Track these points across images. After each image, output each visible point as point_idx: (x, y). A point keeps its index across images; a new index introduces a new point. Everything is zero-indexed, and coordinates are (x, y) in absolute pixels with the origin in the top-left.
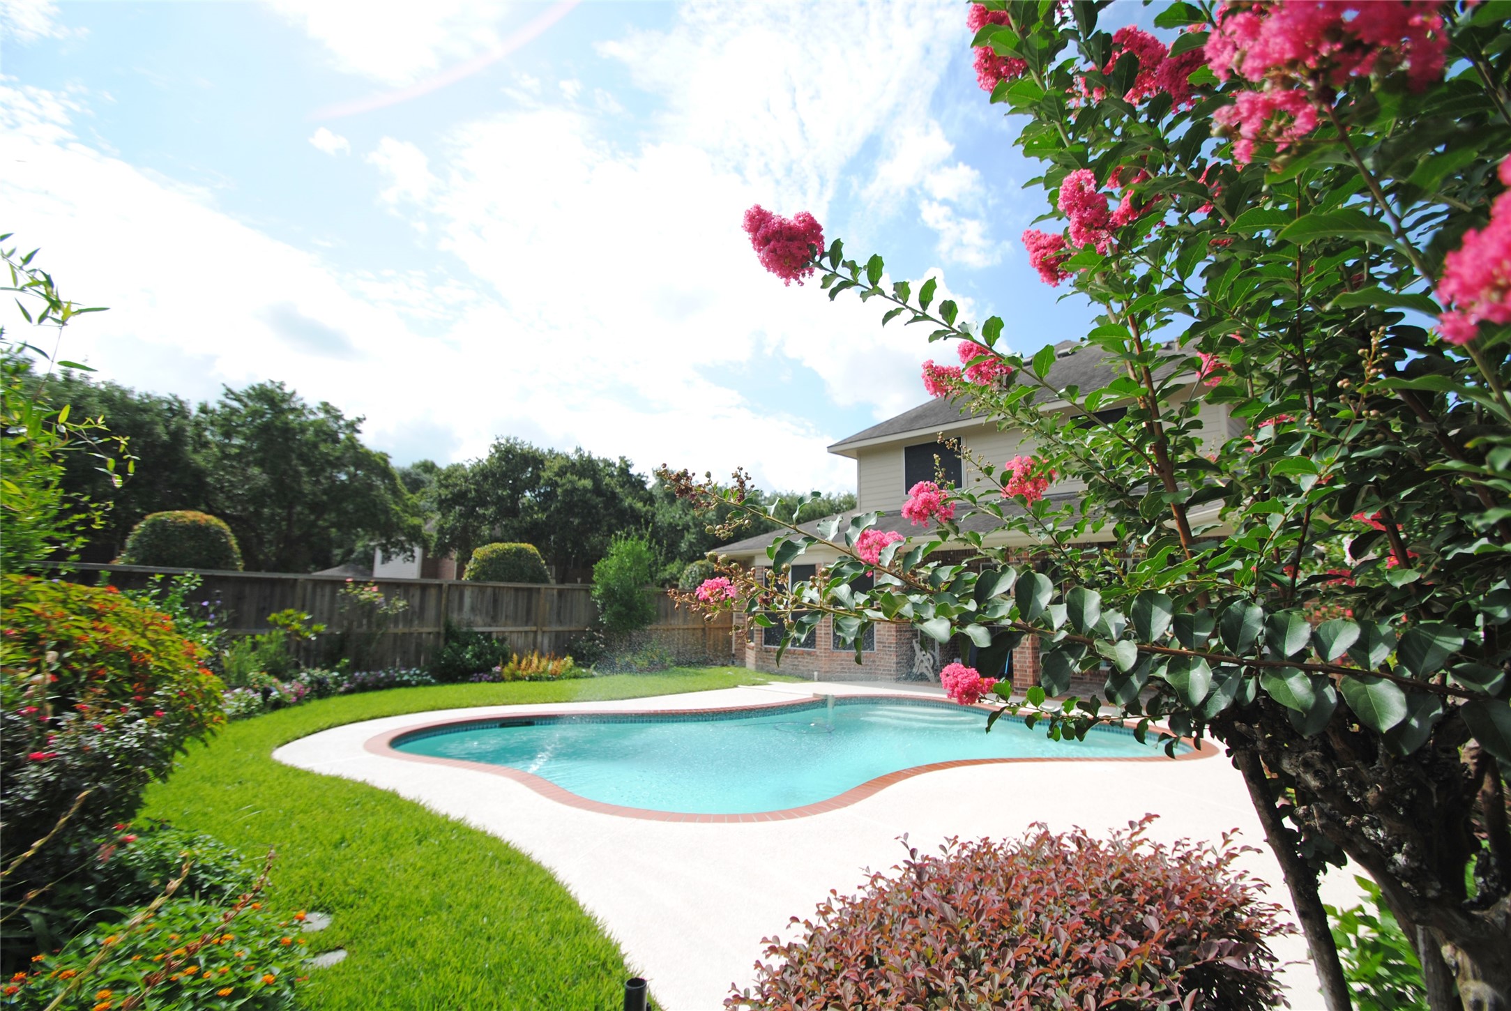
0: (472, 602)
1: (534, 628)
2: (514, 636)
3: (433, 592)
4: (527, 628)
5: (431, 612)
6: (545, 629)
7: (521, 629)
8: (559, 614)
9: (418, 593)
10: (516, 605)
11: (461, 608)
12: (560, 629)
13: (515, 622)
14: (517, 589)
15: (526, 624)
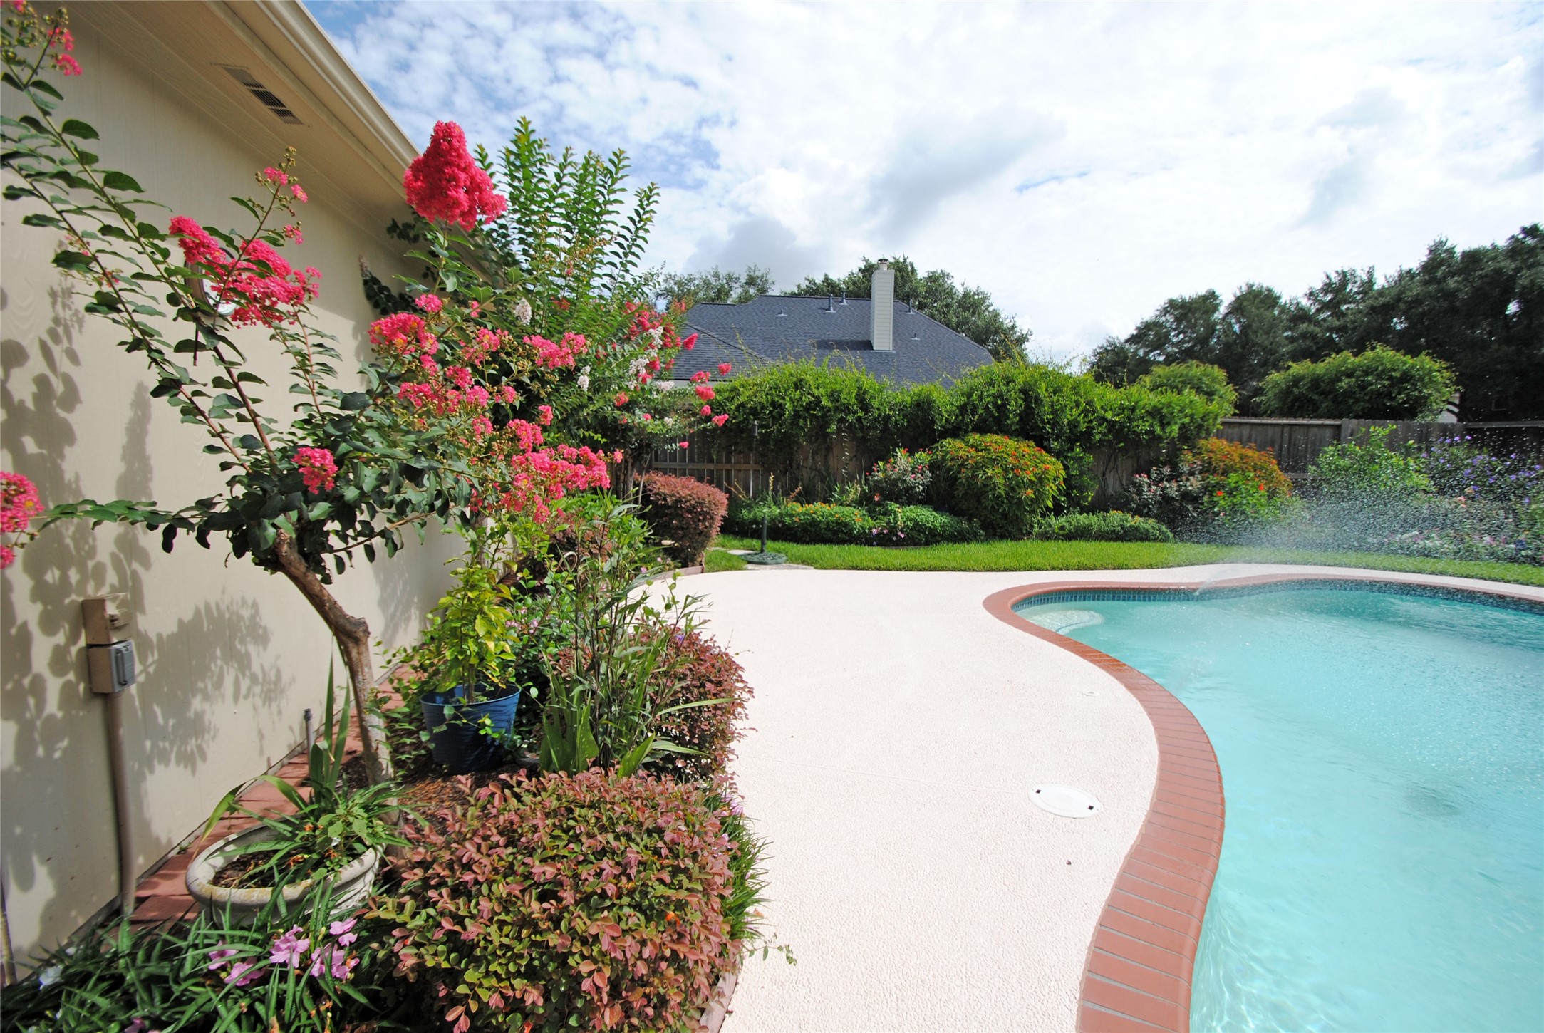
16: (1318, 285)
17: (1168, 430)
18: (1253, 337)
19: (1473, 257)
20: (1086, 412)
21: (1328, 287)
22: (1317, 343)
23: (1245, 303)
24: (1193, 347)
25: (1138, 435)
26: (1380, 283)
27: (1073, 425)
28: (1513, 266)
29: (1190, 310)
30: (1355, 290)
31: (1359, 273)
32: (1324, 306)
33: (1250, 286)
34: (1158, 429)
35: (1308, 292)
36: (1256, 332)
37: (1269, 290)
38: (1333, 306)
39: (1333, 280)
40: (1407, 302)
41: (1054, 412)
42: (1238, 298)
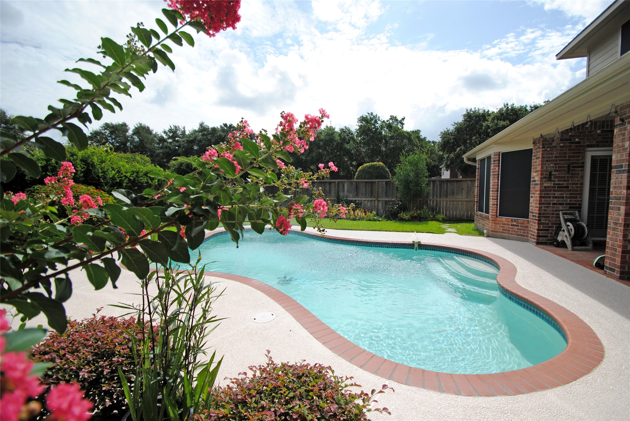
0: (348, 188)
1: (374, 199)
2: (366, 202)
3: (333, 184)
4: (371, 199)
5: (333, 192)
6: (379, 199)
7: (368, 199)
8: (386, 193)
9: (328, 185)
10: (366, 189)
11: (343, 191)
12: (387, 199)
13: (366, 197)
14: (366, 182)
15: (371, 197)
16: (167, 129)
17: (154, 182)
18: (145, 145)
19: (214, 130)
20: (119, 172)
21: (171, 131)
22: (171, 150)
23: (141, 131)
24: (120, 146)
25: (142, 183)
26: (187, 133)
27: (113, 178)
28: (224, 135)
29: (117, 129)
30: (180, 133)
31: (181, 127)
32: (170, 138)
33: (141, 124)
34: (150, 182)
35: (164, 131)
36: (146, 143)
37: (148, 127)
38: (173, 137)
39: (173, 128)
40: (198, 140)
41: (104, 172)
42: (136, 128)
